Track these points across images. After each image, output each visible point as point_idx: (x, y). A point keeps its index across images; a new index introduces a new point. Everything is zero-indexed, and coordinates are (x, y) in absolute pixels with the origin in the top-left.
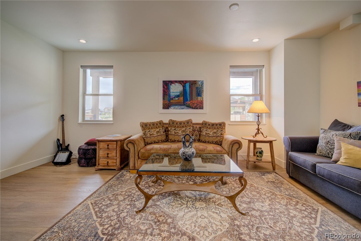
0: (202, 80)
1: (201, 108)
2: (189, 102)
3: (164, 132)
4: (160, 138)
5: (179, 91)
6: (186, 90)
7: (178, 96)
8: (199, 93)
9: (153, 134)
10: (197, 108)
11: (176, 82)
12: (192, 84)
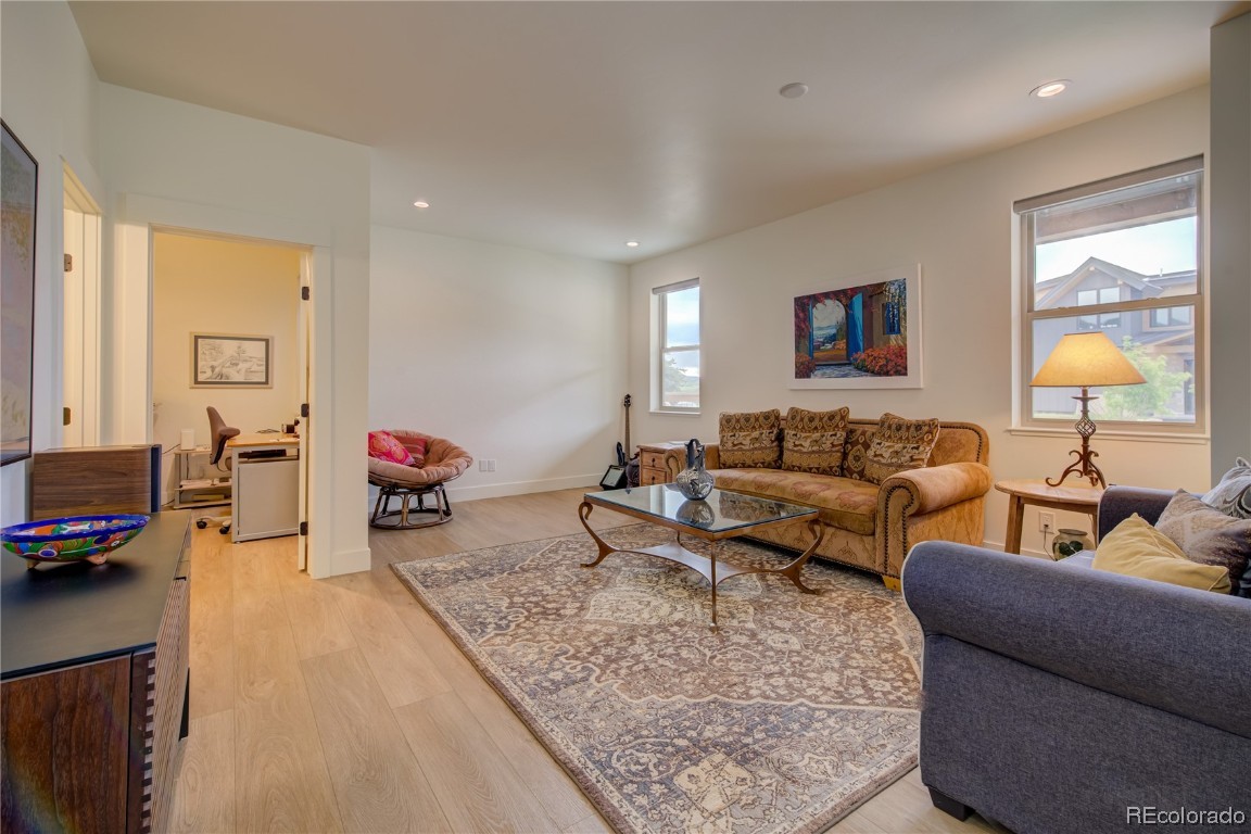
0: (901, 277)
1: (901, 370)
2: (861, 355)
3: (773, 442)
4: (758, 455)
5: (834, 323)
6: (853, 315)
7: (832, 339)
8: (894, 325)
9: (741, 444)
10: (887, 374)
11: (827, 295)
12: (871, 297)
